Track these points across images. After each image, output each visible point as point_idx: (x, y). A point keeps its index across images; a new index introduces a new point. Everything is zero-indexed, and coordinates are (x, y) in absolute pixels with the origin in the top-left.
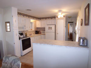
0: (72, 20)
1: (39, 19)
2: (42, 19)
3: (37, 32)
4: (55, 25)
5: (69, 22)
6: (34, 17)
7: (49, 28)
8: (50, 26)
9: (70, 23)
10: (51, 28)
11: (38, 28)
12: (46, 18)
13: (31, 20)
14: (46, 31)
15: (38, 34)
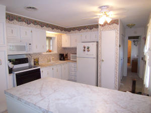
0: (135, 32)
1: (68, 30)
2: (72, 31)
3: (63, 57)
4: (98, 42)
5: (130, 38)
6: (53, 27)
7: (85, 47)
8: (87, 45)
9: (133, 40)
10: (88, 48)
11: (65, 48)
12: (79, 29)
13: (47, 32)
14: (77, 55)
15: (64, 60)
